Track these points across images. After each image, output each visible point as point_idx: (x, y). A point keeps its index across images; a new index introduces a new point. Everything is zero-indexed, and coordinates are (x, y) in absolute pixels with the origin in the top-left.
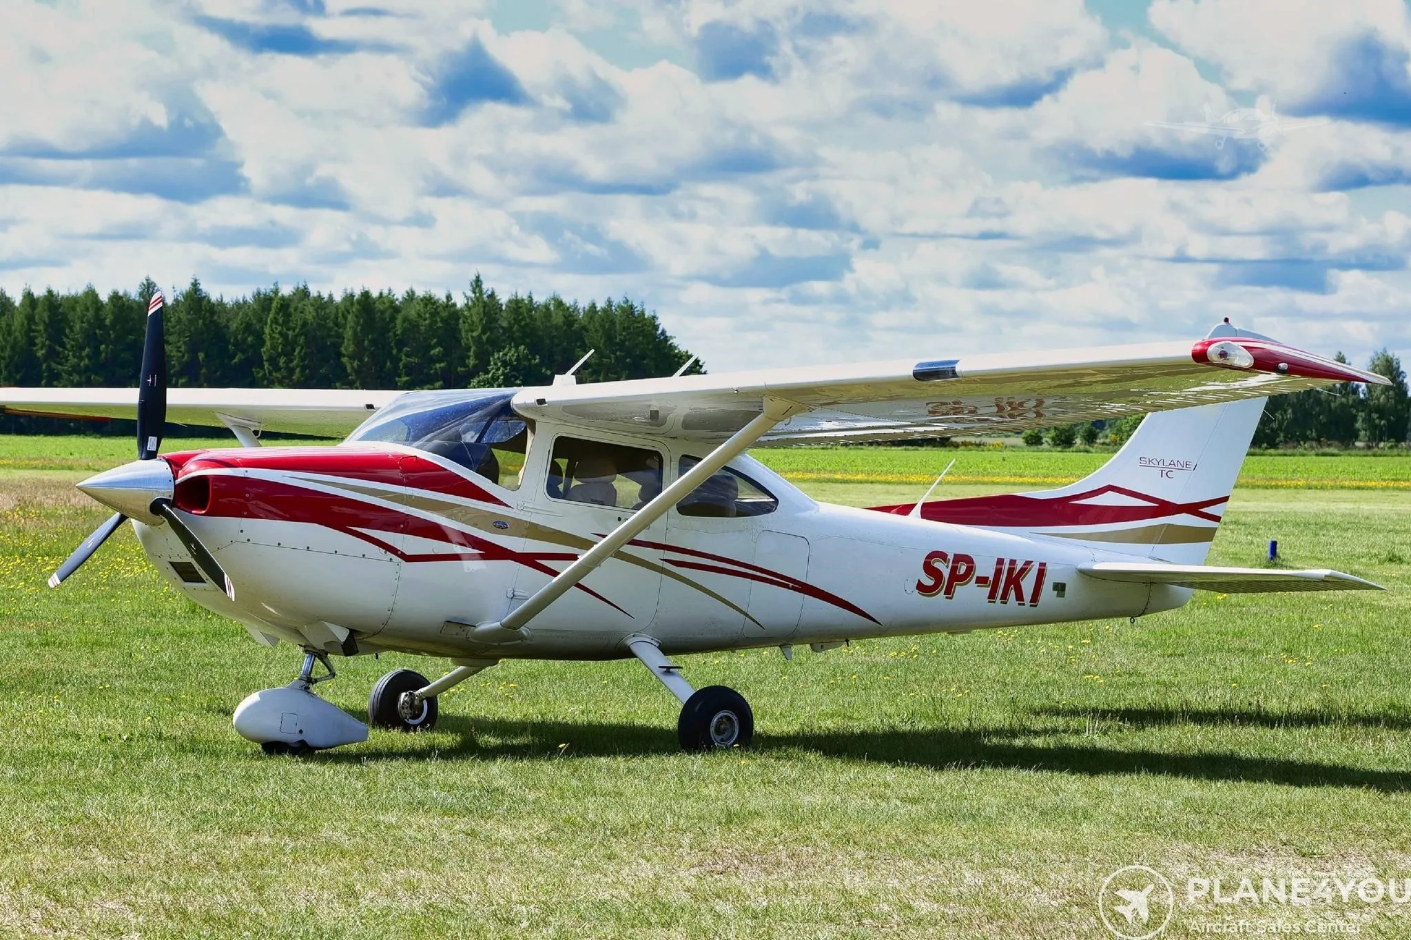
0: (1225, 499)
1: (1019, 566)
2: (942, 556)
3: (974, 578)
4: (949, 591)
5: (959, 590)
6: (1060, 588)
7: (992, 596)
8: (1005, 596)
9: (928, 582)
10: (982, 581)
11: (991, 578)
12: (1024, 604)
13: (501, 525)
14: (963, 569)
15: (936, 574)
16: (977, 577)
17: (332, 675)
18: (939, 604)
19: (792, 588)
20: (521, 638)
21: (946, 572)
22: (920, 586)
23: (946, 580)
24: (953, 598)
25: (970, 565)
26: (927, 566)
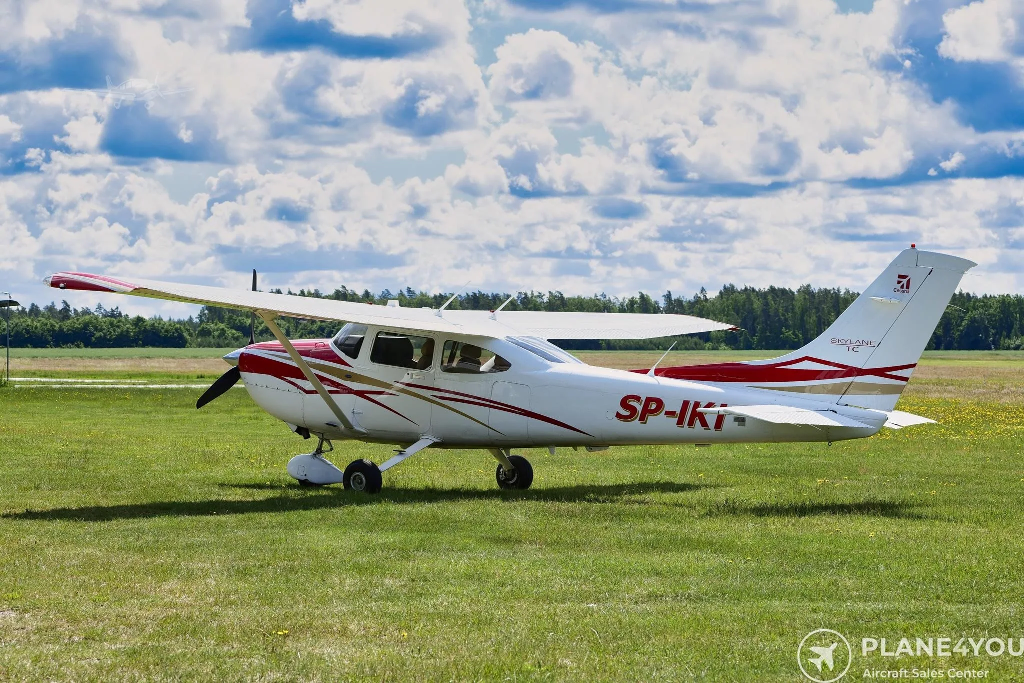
0: (914, 366)
1: (702, 406)
3: (664, 412)
4: (643, 419)
5: (651, 419)
6: (741, 420)
7: (680, 422)
8: (691, 423)
9: (626, 413)
10: (670, 414)
11: (678, 412)
12: (710, 430)
13: (349, 376)
14: (654, 406)
15: (633, 410)
16: (666, 412)
17: (331, 449)
18: (634, 427)
19: (519, 413)
20: (364, 434)
21: (639, 408)
22: (619, 416)
23: (640, 413)
24: (645, 423)
25: (660, 403)
26: (624, 403)
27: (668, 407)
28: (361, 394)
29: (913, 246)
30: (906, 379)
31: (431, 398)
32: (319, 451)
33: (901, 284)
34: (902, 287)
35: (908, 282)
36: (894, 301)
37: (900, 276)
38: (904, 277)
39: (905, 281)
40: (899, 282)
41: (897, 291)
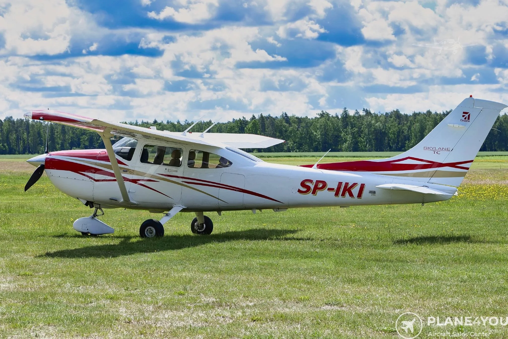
0: (472, 161)
1: (350, 185)
2: (311, 181)
3: (327, 188)
4: (314, 192)
5: (319, 192)
6: (373, 192)
7: (337, 194)
8: (343, 194)
9: (304, 189)
11: (336, 189)
12: (354, 198)
13: (126, 171)
14: (320, 185)
15: (308, 188)
17: (103, 214)
18: (309, 197)
19: (238, 191)
20: (135, 204)
21: (312, 187)
22: (299, 191)
23: (313, 189)
24: (316, 195)
25: (324, 184)
26: (303, 184)
27: (329, 186)
28: (135, 181)
29: (471, 96)
30: (467, 169)
31: (181, 183)
32: (95, 215)
33: (465, 117)
34: (465, 118)
35: (469, 116)
36: (461, 126)
37: (464, 113)
38: (467, 113)
39: (467, 115)
40: (463, 116)
41: (463, 121)
